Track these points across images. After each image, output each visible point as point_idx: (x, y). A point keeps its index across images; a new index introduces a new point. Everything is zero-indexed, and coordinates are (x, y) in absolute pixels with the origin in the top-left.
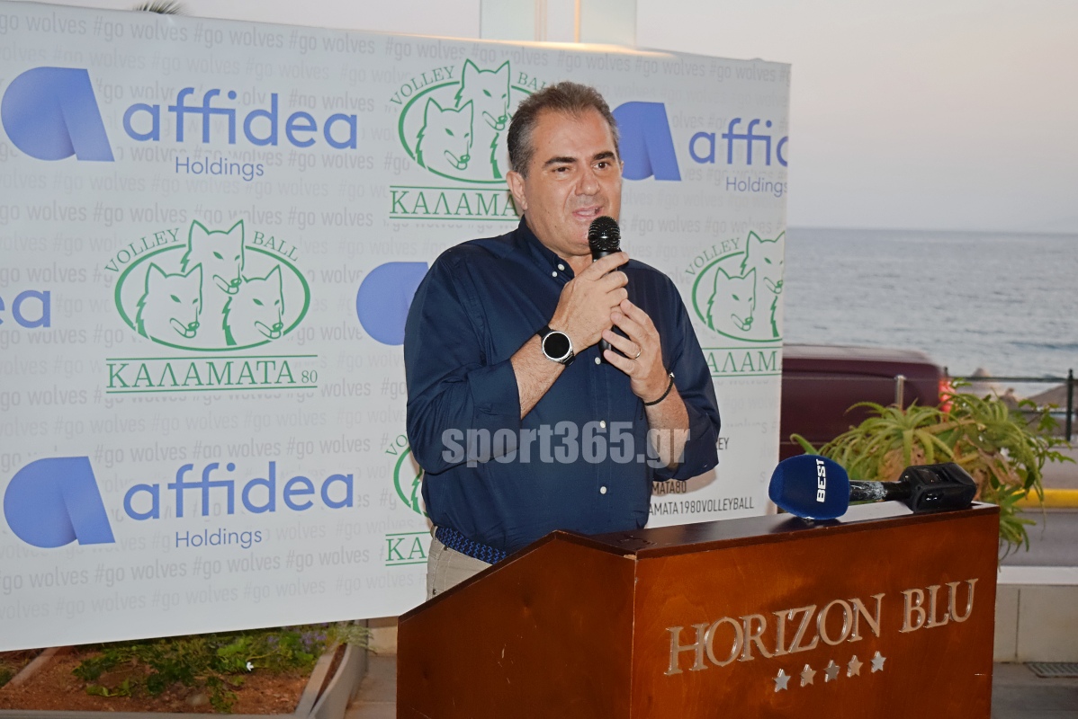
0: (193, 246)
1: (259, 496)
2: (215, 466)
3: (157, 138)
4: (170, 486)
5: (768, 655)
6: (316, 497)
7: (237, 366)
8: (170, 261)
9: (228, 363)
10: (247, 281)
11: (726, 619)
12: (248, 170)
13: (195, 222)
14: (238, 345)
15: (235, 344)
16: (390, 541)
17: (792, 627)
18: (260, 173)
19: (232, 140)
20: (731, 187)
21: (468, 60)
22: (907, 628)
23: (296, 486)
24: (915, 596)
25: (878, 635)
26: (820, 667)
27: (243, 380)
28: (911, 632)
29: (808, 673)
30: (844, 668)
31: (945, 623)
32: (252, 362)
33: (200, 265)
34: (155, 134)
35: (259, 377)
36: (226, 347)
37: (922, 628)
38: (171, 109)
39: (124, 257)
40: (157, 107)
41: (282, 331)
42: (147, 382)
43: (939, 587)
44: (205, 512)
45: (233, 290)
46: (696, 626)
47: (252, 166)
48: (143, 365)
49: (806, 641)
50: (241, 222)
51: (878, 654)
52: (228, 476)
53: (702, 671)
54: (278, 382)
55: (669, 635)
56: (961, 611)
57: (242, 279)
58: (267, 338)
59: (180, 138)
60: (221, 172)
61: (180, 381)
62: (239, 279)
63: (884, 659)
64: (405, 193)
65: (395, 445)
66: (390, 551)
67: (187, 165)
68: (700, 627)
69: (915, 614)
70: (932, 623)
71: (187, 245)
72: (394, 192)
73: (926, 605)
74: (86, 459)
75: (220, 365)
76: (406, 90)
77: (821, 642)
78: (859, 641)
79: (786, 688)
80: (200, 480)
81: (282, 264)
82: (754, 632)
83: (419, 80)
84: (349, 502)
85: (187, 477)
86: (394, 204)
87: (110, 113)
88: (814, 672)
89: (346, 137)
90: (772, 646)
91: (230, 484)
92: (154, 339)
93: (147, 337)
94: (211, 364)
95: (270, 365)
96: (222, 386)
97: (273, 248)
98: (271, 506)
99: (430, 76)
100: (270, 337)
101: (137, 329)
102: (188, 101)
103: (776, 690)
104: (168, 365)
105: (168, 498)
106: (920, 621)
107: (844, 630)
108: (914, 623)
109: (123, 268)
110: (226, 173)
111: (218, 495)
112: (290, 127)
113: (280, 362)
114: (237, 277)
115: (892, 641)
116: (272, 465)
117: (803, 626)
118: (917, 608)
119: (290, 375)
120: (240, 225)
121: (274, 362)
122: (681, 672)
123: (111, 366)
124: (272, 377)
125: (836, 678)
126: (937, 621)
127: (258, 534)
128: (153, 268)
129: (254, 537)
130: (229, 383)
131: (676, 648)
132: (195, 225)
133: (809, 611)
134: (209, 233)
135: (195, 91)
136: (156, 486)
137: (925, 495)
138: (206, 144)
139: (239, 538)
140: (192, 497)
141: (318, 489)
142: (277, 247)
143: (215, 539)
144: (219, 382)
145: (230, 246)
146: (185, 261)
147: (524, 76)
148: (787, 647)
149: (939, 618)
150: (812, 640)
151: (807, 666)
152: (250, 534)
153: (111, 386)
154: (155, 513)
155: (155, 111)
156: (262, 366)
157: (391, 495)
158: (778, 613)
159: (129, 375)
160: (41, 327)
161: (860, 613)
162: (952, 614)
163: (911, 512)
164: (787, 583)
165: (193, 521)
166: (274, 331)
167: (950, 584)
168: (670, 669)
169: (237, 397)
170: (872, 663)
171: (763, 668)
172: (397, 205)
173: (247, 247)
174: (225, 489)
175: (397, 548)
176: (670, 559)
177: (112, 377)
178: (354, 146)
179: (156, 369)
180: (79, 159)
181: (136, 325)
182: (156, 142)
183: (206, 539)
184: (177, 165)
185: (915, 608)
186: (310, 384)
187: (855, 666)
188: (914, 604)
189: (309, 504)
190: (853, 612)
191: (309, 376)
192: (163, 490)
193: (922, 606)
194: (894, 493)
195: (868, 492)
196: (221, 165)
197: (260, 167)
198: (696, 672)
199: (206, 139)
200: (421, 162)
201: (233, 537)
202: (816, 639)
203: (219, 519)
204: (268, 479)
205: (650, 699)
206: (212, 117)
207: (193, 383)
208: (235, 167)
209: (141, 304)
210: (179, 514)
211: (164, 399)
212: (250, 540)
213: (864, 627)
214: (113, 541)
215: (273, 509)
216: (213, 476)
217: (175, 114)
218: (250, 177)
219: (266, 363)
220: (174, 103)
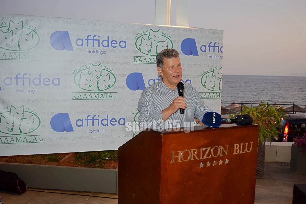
0: (90, 69)
1: (105, 122)
2: (95, 116)
3: (83, 46)
4: (86, 120)
5: (198, 159)
6: (117, 123)
7: (100, 94)
9: (98, 94)
10: (102, 76)
11: (187, 150)
12: (102, 52)
13: (91, 63)
14: (100, 90)
17: (204, 153)
18: (105, 53)
19: (99, 46)
20: (210, 57)
21: (151, 29)
22: (235, 153)
23: (113, 120)
24: (237, 146)
25: (227, 155)
26: (211, 162)
27: (101, 97)
28: (236, 154)
29: (208, 164)
30: (218, 163)
31: (245, 152)
32: (103, 94)
33: (92, 73)
34: (82, 45)
35: (105, 97)
36: (97, 90)
37: (238, 153)
38: (86, 39)
39: (76, 71)
40: (83, 39)
41: (110, 87)
42: (80, 98)
43: (243, 144)
44: (93, 125)
45: (99, 78)
46: (179, 152)
48: (80, 94)
49: (208, 156)
50: (101, 64)
51: (227, 160)
52: (98, 118)
53: (180, 162)
55: (171, 153)
56: (249, 150)
59: (88, 46)
61: (88, 97)
62: (100, 76)
63: (228, 161)
64: (137, 58)
65: (134, 112)
67: (89, 51)
68: (180, 152)
69: (237, 150)
70: (241, 152)
72: (134, 58)
73: (240, 148)
74: (68, 113)
75: (96, 94)
76: (137, 36)
77: (212, 156)
78: (222, 156)
79: (202, 167)
80: (92, 119)
81: (110, 73)
82: (194, 153)
83: (140, 33)
84: (124, 124)
85: (89, 118)
86: (134, 60)
87: (73, 40)
88: (210, 163)
89: (124, 46)
90: (199, 157)
91: (98, 120)
92: (82, 88)
93: (80, 88)
94: (94, 94)
96: (97, 99)
98: (107, 125)
99: (142, 33)
100: (107, 88)
102: (90, 38)
103: (200, 167)
104: (85, 94)
105: (85, 122)
106: (238, 152)
107: (218, 154)
108: (236, 152)
109: (75, 73)
110: (98, 53)
111: (96, 122)
112: (112, 43)
113: (109, 94)
115: (230, 156)
116: (108, 116)
117: (207, 152)
118: (238, 149)
119: (111, 96)
121: (108, 94)
122: (175, 162)
123: (73, 94)
124: (108, 97)
125: (216, 165)
126: (243, 152)
128: (82, 73)
129: (104, 131)
130: (98, 98)
131: (173, 156)
133: (209, 149)
134: (94, 66)
135: (91, 36)
136: (83, 120)
137: (240, 122)
139: (100, 131)
140: (90, 122)
141: (117, 121)
142: (109, 69)
143: (95, 131)
145: (99, 69)
146: (89, 72)
147: (163, 33)
148: (203, 157)
149: (243, 151)
150: (209, 156)
151: (208, 162)
153: (73, 98)
154: (82, 125)
155: (82, 40)
156: (105, 94)
158: (200, 149)
159: (77, 96)
160: (58, 86)
161: (222, 149)
162: (246, 150)
163: (237, 126)
164: (203, 142)
165: (90, 127)
167: (246, 143)
168: (172, 162)
169: (100, 101)
170: (225, 162)
171: (197, 162)
173: (102, 69)
176: (171, 135)
177: (73, 96)
178: (126, 48)
179: (82, 95)
180: (66, 50)
181: (78, 85)
182: (83, 47)
183: (93, 131)
184: (87, 51)
185: (237, 149)
186: (116, 98)
187: (221, 162)
188: (236, 148)
189: (116, 124)
190: (221, 149)
192: (84, 121)
193: (239, 148)
194: (233, 121)
195: (226, 121)
196: (96, 52)
198: (179, 163)
199: (93, 46)
200: (140, 51)
201: (99, 131)
202: (210, 155)
203: (96, 127)
204: (107, 119)
205: (166, 169)
206: (95, 41)
207: (90, 98)
208: (100, 52)
209: (79, 81)
210: (88, 126)
211: (84, 101)
213: (223, 153)
214: (73, 131)
215: (108, 125)
216: (95, 118)
217: (87, 41)
218: (103, 54)
219: (106, 94)
220: (87, 38)
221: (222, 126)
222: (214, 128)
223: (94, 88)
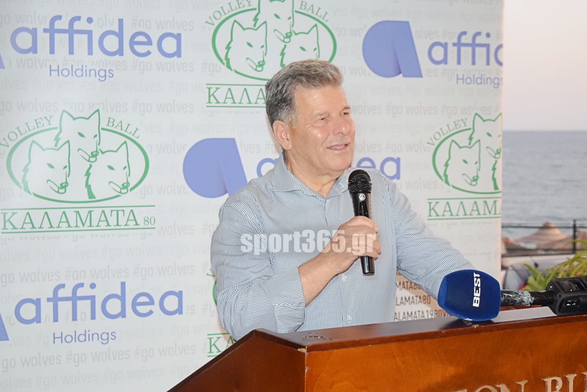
0: (63, 128)
1: (114, 306)
2: (82, 285)
3: (35, 52)
4: (49, 300)
6: (156, 308)
7: (96, 214)
8: (46, 139)
9: (90, 212)
10: (103, 153)
12: (102, 73)
13: (64, 111)
14: (97, 199)
15: (95, 198)
16: (210, 339)
18: (111, 75)
19: (90, 52)
20: (460, 81)
23: (140, 300)
24: (554, 383)
27: (101, 223)
32: (107, 211)
33: (68, 142)
34: (34, 49)
35: (112, 221)
36: (88, 199)
38: (45, 31)
39: (13, 136)
40: (35, 30)
41: (129, 188)
42: (30, 225)
43: (576, 375)
44: (75, 318)
45: (93, 159)
47: (105, 71)
48: (28, 213)
50: (98, 110)
52: (90, 292)
54: (126, 225)
57: (99, 151)
58: (117, 194)
59: (52, 51)
60: (82, 75)
61: (55, 224)
62: (97, 151)
64: (217, 89)
66: (211, 346)
67: (58, 70)
71: (59, 128)
72: (209, 89)
73: (564, 390)
75: (84, 213)
76: (217, 15)
80: (70, 295)
81: (129, 142)
83: (227, 8)
84: (179, 311)
85: (61, 293)
86: (210, 97)
87: (1, 33)
89: (173, 49)
91: (92, 298)
92: (35, 195)
93: (30, 193)
94: (78, 212)
95: (121, 213)
96: (86, 228)
97: (122, 129)
98: (123, 314)
99: (234, 5)
100: (120, 192)
101: (23, 187)
102: (58, 25)
104: (46, 213)
105: (47, 309)
109: (12, 144)
110: (86, 76)
111: (84, 307)
112: (132, 43)
113: (127, 210)
114: (95, 150)
116: (123, 284)
119: (135, 220)
120: (97, 113)
121: (123, 211)
123: (4, 214)
124: (122, 221)
127: (113, 334)
128: (34, 144)
129: (110, 336)
130: (91, 226)
132: (65, 114)
134: (74, 119)
135: (63, 18)
136: (39, 300)
137: (565, 301)
138: (71, 56)
139: (100, 337)
140: (65, 308)
141: (157, 301)
142: (124, 128)
143: (82, 338)
144: (83, 225)
145: (90, 128)
146: (57, 139)
147: (304, 4)
152: (108, 334)
153: (5, 228)
154: (37, 319)
155: (34, 32)
156: (115, 213)
157: (211, 306)
159: (18, 220)
163: (555, 315)
164: (440, 373)
165: (66, 325)
166: (124, 188)
167: (585, 373)
169: (97, 236)
172: (212, 98)
173: (103, 129)
174: (89, 302)
175: (216, 344)
176: (335, 351)
177: (5, 222)
178: (179, 56)
179: (37, 217)
181: (22, 185)
182: (35, 55)
183: (75, 338)
184: (51, 70)
186: (150, 226)
188: (553, 389)
189: (151, 312)
191: (149, 221)
192: (44, 303)
193: (561, 390)
194: (540, 300)
195: (518, 299)
196: (82, 71)
197: (111, 71)
199: (71, 52)
200: (229, 67)
201: (95, 336)
203: (84, 324)
204: (120, 294)
206: (75, 36)
207: (64, 226)
208: (93, 72)
209: (26, 170)
210: (56, 319)
211: (44, 238)
212: (108, 338)
214: (8, 339)
215: (124, 316)
216: (80, 292)
217: (48, 35)
218: (103, 79)
219: (118, 211)
220: (48, 27)
221: (505, 316)
222: (475, 326)
223: (77, 192)
